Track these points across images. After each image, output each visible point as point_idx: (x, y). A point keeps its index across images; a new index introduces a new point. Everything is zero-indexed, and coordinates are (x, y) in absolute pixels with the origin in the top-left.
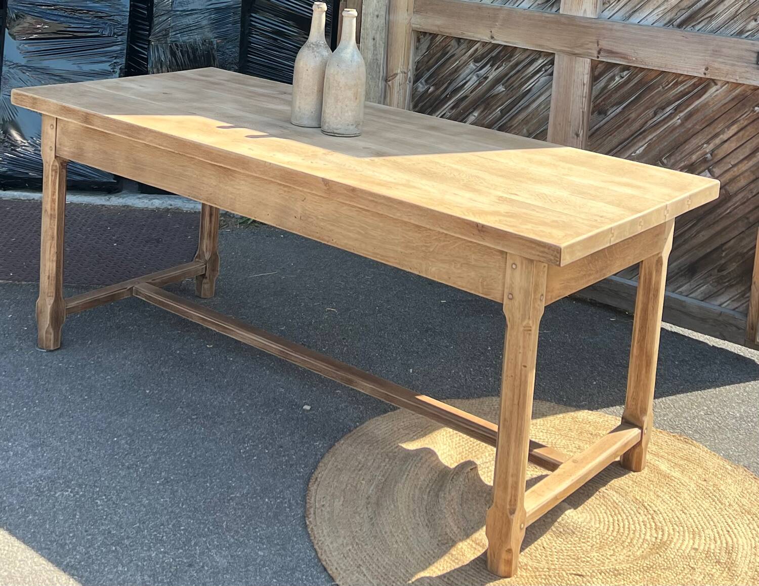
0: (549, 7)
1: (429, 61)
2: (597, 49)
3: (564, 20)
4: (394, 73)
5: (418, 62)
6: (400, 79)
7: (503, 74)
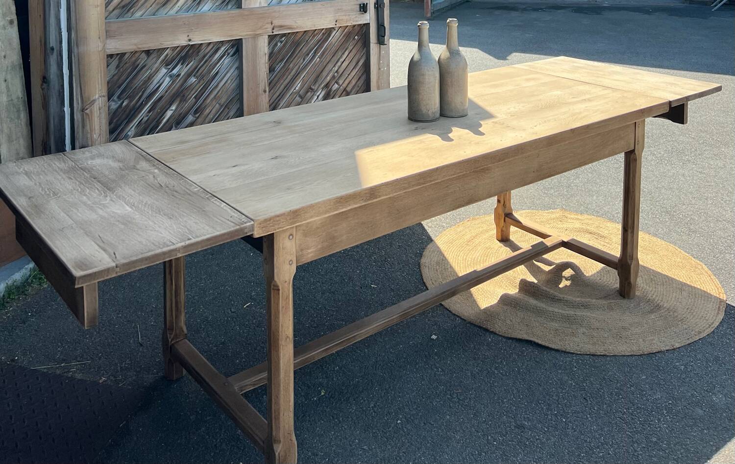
0: (225, 6)
1: (119, 78)
2: (272, 27)
3: (246, 13)
4: (92, 100)
5: (108, 83)
6: (99, 104)
7: (193, 67)
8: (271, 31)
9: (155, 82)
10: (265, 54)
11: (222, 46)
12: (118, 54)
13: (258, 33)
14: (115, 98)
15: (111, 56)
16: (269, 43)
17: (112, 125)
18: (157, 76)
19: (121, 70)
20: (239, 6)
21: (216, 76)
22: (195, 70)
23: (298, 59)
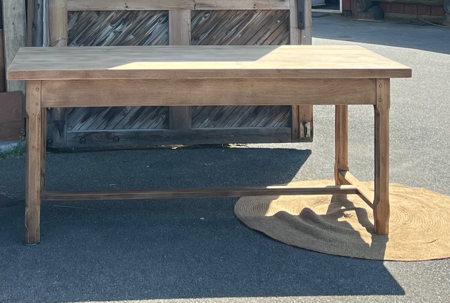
1: (78, 29)
2: (194, 4)
4: (56, 40)
6: (61, 44)
7: (132, 28)
8: (193, 7)
9: (103, 35)
10: (188, 24)
11: (155, 14)
13: (182, 7)
14: (74, 42)
15: (71, 12)
18: (105, 31)
19: (79, 23)
21: (150, 36)
22: (132, 31)
23: (221, 33)
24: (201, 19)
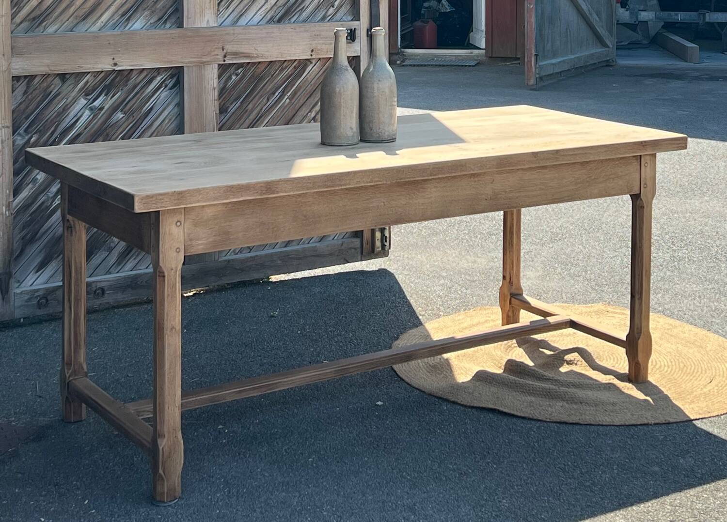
0: (162, 24)
1: (27, 107)
2: (223, 54)
3: (190, 34)
5: (13, 112)
6: (2, 136)
7: (120, 100)
8: (222, 59)
9: (72, 114)
10: (214, 89)
11: (159, 74)
12: (26, 77)
13: (204, 60)
14: (21, 131)
15: (16, 79)
16: (219, 77)
17: (17, 165)
18: (74, 108)
19: (30, 97)
20: (180, 25)
21: (150, 112)
22: (122, 104)
23: (259, 99)
24: (230, 78)
